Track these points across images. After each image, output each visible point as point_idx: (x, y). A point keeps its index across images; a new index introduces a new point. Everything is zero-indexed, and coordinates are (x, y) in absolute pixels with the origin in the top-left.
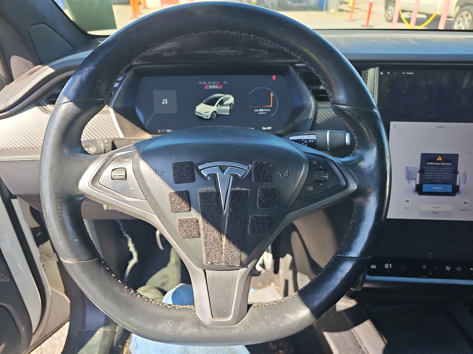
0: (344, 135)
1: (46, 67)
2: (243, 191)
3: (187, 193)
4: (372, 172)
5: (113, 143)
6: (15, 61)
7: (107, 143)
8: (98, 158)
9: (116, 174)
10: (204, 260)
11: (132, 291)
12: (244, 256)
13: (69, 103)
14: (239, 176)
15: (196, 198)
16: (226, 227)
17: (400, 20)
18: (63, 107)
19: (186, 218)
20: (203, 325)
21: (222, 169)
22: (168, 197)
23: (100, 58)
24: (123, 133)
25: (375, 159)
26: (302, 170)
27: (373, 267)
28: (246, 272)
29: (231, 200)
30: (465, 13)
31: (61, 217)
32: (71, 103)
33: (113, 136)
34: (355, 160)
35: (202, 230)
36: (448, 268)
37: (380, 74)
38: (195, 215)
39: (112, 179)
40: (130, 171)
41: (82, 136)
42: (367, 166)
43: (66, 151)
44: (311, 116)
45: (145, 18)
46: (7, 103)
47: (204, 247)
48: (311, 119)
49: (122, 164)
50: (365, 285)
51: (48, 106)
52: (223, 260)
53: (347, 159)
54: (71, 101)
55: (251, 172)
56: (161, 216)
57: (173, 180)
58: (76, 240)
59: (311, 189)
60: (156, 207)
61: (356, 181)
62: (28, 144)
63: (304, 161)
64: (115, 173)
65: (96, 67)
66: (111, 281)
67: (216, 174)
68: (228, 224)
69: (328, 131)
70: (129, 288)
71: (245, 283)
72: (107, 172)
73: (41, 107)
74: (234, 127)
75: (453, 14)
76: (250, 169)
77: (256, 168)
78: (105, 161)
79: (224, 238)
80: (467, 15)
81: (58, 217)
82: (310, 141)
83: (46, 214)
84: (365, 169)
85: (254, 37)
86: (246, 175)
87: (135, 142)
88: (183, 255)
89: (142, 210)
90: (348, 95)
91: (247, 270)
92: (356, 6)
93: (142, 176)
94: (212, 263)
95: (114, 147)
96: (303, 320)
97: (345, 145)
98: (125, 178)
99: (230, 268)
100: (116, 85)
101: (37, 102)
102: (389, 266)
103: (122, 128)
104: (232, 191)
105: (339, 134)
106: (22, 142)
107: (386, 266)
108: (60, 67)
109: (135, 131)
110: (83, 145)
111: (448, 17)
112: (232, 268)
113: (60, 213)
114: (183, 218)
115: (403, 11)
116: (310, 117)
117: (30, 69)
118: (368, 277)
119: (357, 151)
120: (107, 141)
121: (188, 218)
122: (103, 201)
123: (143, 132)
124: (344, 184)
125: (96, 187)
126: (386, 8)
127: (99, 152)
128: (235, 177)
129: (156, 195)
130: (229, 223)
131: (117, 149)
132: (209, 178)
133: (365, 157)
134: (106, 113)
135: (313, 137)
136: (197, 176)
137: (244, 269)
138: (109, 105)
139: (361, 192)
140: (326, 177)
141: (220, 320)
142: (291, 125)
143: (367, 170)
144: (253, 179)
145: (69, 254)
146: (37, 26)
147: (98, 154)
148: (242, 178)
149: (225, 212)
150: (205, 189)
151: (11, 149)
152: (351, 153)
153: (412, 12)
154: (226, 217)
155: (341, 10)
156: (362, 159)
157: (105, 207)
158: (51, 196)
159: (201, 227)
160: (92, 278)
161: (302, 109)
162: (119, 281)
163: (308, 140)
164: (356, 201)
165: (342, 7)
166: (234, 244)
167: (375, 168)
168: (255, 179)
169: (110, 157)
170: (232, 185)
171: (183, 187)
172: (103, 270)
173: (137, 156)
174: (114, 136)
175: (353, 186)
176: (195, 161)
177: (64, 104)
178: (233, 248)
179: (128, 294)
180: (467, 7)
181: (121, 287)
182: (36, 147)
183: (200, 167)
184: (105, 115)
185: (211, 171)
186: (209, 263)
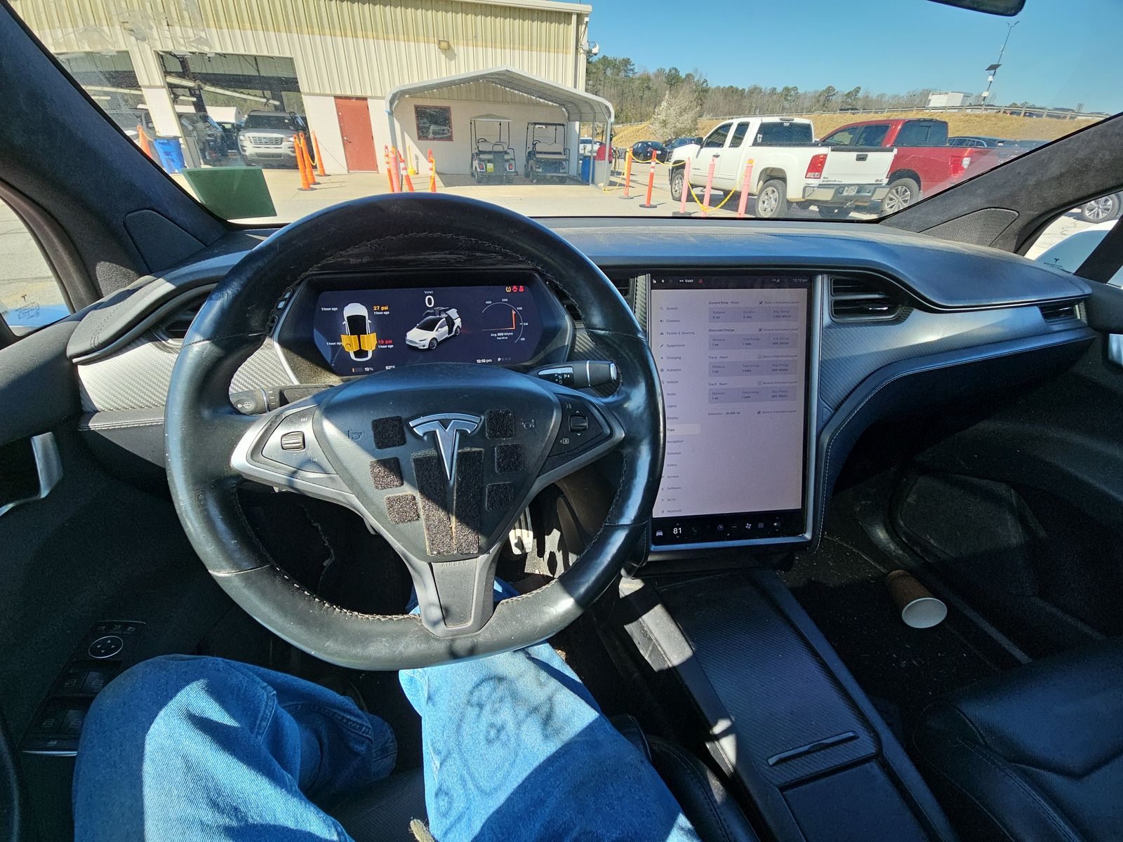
0: (608, 366)
1: (161, 280)
2: (474, 452)
3: (396, 460)
4: (642, 414)
5: (281, 394)
6: (103, 270)
7: (271, 395)
8: (258, 420)
9: (288, 441)
10: (428, 549)
11: (326, 605)
12: (483, 540)
13: (205, 342)
14: (467, 432)
15: (409, 467)
16: (455, 502)
17: (690, 198)
18: (196, 348)
19: (397, 495)
20: (433, 638)
21: (444, 424)
22: (368, 469)
23: (249, 273)
24: (297, 377)
25: (645, 398)
26: (552, 418)
27: (659, 534)
28: (487, 560)
29: (459, 466)
30: (770, 189)
31: (206, 510)
32: (208, 342)
33: (282, 383)
34: (620, 400)
35: (422, 510)
36: (748, 526)
37: (652, 282)
38: (408, 490)
39: (283, 448)
40: (310, 436)
41: (230, 389)
42: (635, 408)
43: (206, 413)
44: (567, 342)
45: (315, 216)
46: (96, 338)
47: (426, 532)
48: (568, 345)
49: (297, 426)
50: (650, 559)
51: (170, 341)
52: (455, 547)
53: (610, 399)
54: (208, 339)
55: (483, 425)
56: (361, 495)
57: (374, 445)
58: (233, 542)
59: (566, 441)
60: (352, 483)
61: (624, 426)
62: (140, 402)
63: (556, 405)
64: (286, 441)
65: (244, 286)
66: (293, 594)
67: (435, 431)
68: (457, 499)
69: (588, 362)
70: (321, 601)
71: (487, 574)
72: (275, 439)
73: (157, 343)
74: (459, 363)
75: (755, 190)
76: (482, 421)
77: (490, 420)
78: (269, 423)
79: (453, 519)
80: (773, 192)
81: (201, 511)
82: (565, 376)
83: (180, 508)
84: (633, 411)
85: (477, 241)
86: (478, 429)
87: (315, 392)
88: (399, 547)
89: (331, 490)
90: (605, 316)
91: (488, 558)
92: (632, 178)
93: (327, 441)
94: (439, 553)
95: (283, 401)
96: (567, 613)
97: (610, 380)
98: (303, 446)
99: (465, 557)
100: (281, 305)
101: (150, 335)
102: (679, 531)
103: (294, 369)
104: (458, 454)
105: (602, 365)
106: (128, 399)
107: (675, 531)
108: (186, 280)
109: (315, 372)
110: (233, 400)
111: (749, 194)
112: (468, 557)
113: (203, 505)
114: (393, 495)
115: (693, 186)
116: (566, 344)
117: (133, 281)
118: (653, 548)
119: (623, 388)
120: (271, 392)
121: (400, 494)
122: (271, 482)
123: (327, 374)
124: (609, 432)
125: (258, 462)
126: (671, 181)
127: (259, 408)
128: (463, 434)
129: (351, 467)
130: (458, 497)
131: (288, 403)
132: (425, 438)
133: (632, 396)
134: (268, 348)
135: (569, 370)
136: (408, 436)
137: (485, 556)
138: (271, 337)
139: (631, 442)
140: (586, 424)
141: (456, 628)
142: (541, 355)
143: (635, 412)
144: (487, 435)
145: (224, 563)
146: (140, 212)
147: (259, 411)
148: (472, 434)
149: (451, 483)
150: (421, 454)
151: (110, 410)
152: (616, 391)
153: (705, 187)
154: (453, 490)
155: (612, 184)
156: (627, 398)
157: (276, 490)
158: (186, 481)
159: (420, 505)
160: (263, 594)
161: (556, 331)
162: (306, 593)
163: (562, 375)
164: (625, 452)
165: (614, 179)
166: (468, 525)
167: (645, 409)
168: (489, 433)
169: (277, 417)
170: (459, 446)
171: (390, 453)
172: (279, 581)
173: (318, 413)
174: (284, 383)
175: (620, 434)
176: (404, 415)
177: (197, 344)
178: (467, 531)
179: (321, 609)
180: (772, 181)
181: (310, 601)
182: (154, 405)
183: (411, 424)
184: (267, 351)
185: (429, 428)
186: (435, 553)
